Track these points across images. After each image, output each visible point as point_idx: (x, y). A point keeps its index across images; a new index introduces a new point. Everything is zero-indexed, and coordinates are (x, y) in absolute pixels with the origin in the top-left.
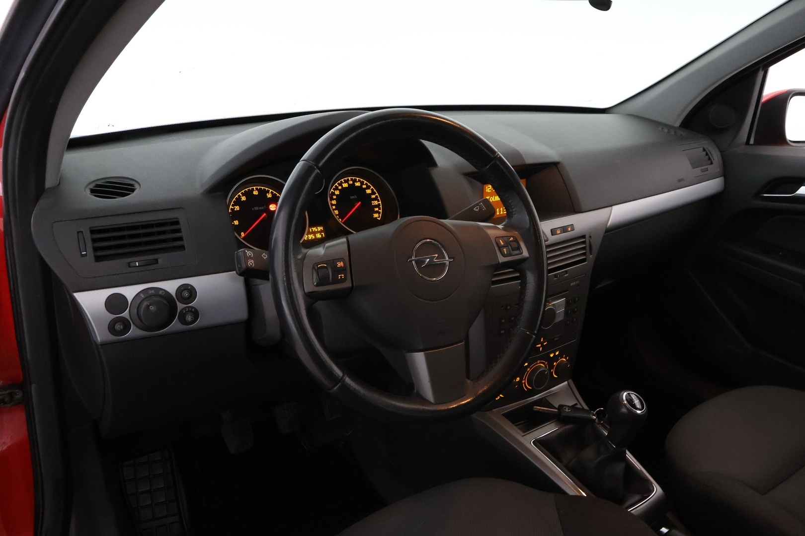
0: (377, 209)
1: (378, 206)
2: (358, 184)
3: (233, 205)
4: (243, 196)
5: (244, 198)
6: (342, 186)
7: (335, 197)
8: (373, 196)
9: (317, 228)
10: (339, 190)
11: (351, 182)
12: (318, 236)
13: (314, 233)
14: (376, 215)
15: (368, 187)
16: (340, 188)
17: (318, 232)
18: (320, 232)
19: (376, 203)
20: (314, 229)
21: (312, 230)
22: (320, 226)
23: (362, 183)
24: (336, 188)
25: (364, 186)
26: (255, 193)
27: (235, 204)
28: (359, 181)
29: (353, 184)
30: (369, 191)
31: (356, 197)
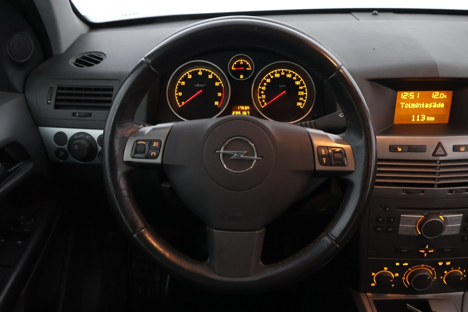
0: (301, 99)
1: (303, 96)
2: (289, 76)
3: (181, 81)
4: (190, 75)
5: (190, 77)
6: (274, 76)
7: (265, 84)
8: (301, 88)
9: (244, 107)
10: (271, 79)
11: (283, 74)
12: (245, 113)
13: (242, 111)
14: (299, 104)
15: (298, 79)
16: (272, 77)
17: (244, 110)
18: (247, 111)
19: (302, 93)
20: (243, 108)
21: (240, 108)
22: (247, 105)
23: (293, 75)
24: (269, 77)
25: (295, 78)
26: (200, 73)
27: (183, 80)
28: (291, 73)
29: (285, 75)
30: (298, 83)
31: (285, 86)
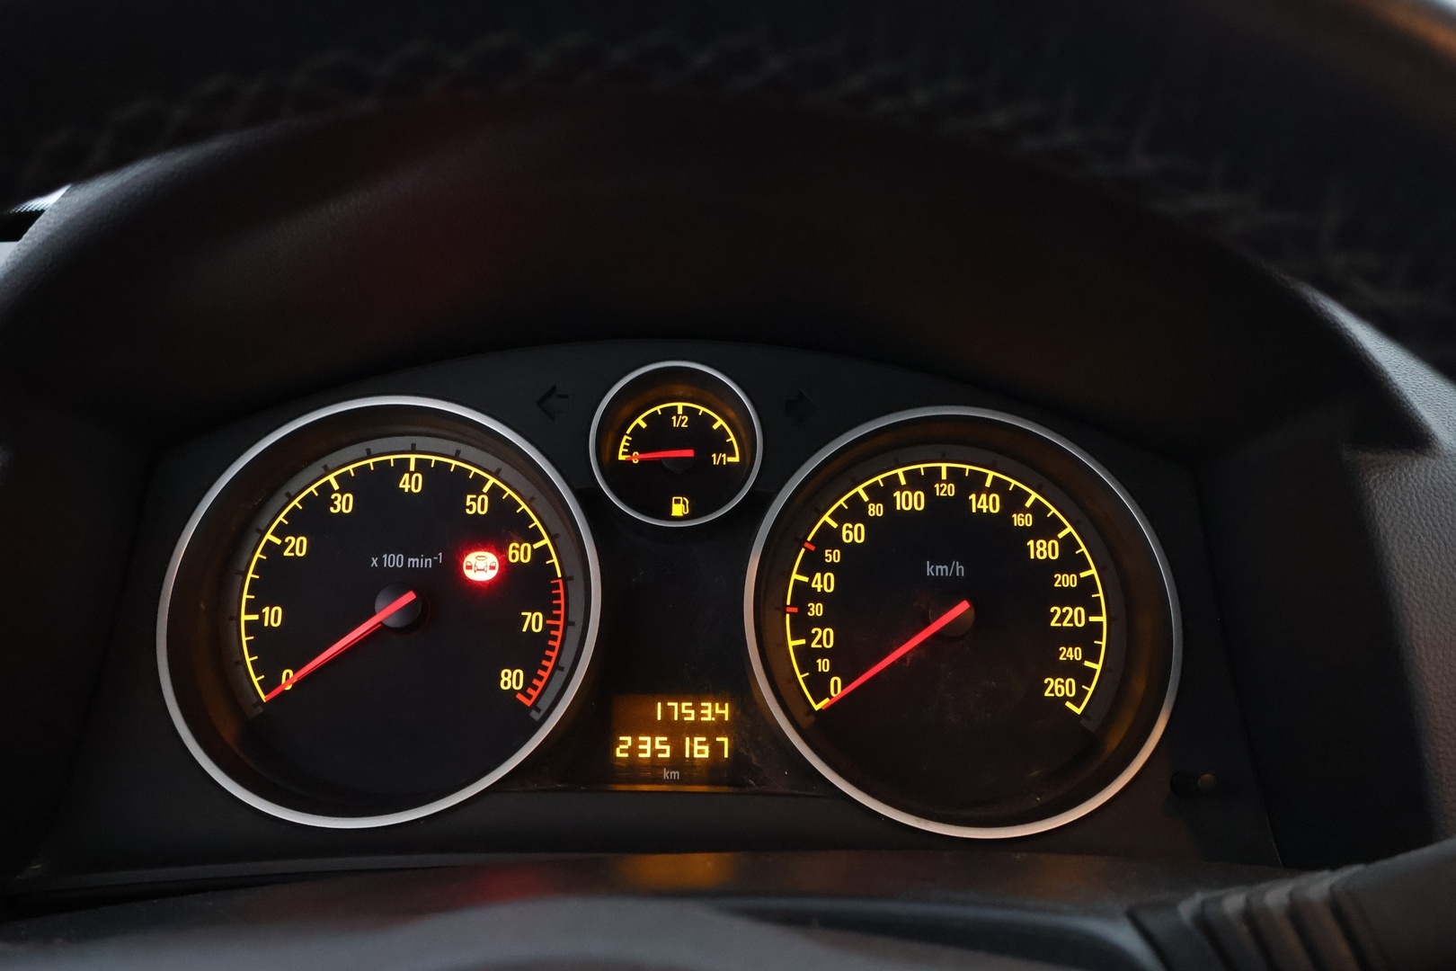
0: (1071, 653)
1: (1085, 637)
2: (986, 504)
3: (280, 532)
4: (342, 492)
5: (343, 504)
6: (889, 503)
7: (833, 556)
8: (1067, 580)
9: (697, 708)
10: (871, 523)
11: (947, 490)
12: (698, 749)
13: (677, 731)
14: (1058, 687)
15: (1045, 527)
16: (875, 510)
17: (697, 728)
18: (710, 731)
19: (1075, 616)
20: (683, 710)
21: (668, 712)
22: (717, 697)
23: (1013, 501)
24: (855, 511)
25: (1022, 520)
26: (411, 483)
27: (295, 525)
28: (998, 486)
29: (961, 500)
30: (1043, 550)
31: (960, 569)
